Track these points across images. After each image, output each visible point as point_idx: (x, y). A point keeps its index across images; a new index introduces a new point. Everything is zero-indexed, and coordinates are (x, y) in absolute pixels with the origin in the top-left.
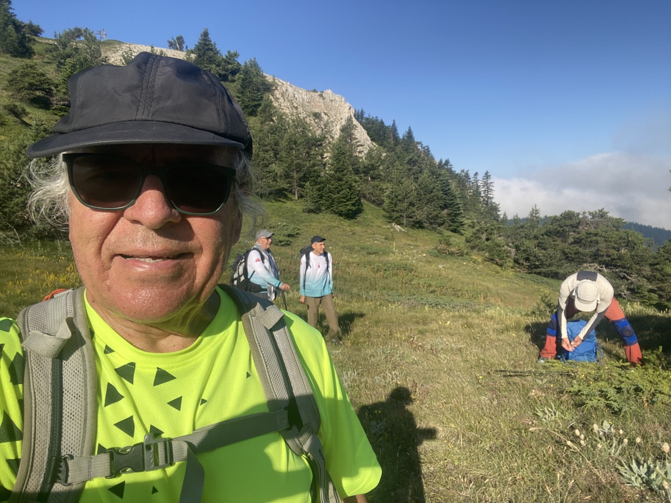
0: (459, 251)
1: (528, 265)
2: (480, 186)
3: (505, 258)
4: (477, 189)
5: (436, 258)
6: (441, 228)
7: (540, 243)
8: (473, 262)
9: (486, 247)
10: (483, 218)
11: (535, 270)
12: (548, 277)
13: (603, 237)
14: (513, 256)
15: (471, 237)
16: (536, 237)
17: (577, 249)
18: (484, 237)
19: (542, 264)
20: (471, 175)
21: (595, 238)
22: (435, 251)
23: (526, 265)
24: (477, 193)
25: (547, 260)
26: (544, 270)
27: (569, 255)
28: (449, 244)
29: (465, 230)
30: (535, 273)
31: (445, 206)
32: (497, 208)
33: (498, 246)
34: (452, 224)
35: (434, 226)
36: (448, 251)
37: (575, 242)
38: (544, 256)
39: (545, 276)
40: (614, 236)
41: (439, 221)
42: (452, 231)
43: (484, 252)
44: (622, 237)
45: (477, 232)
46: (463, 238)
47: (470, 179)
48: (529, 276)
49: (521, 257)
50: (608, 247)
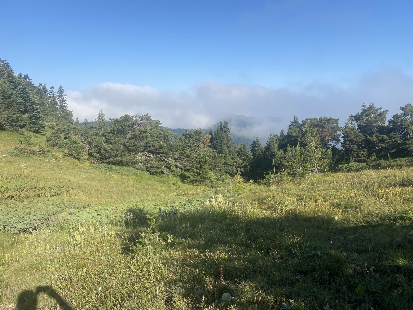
0: (41, 150)
1: (100, 157)
2: (56, 97)
3: (82, 152)
4: (54, 100)
5: (17, 158)
6: (23, 130)
7: (107, 139)
8: (54, 158)
9: (65, 145)
10: (61, 121)
11: (105, 160)
12: (115, 165)
13: (149, 134)
14: (87, 150)
15: (51, 136)
16: (104, 135)
17: (134, 143)
18: (62, 136)
19: (111, 156)
20: (48, 88)
21: (145, 134)
22: (15, 151)
23: (99, 157)
24: (54, 103)
25: (114, 152)
26: (112, 160)
27: (129, 147)
28: (30, 144)
29: (46, 131)
30: (106, 162)
31: (26, 111)
32: (71, 114)
33: (75, 144)
34: (34, 126)
35: (15, 128)
36: (29, 150)
37: (132, 138)
38: (111, 149)
39: (113, 164)
40: (156, 132)
41: (20, 123)
42: (34, 132)
43: (63, 149)
44: (161, 133)
45: (56, 132)
46: (44, 138)
47: (47, 91)
48: (102, 166)
49: (94, 151)
50: (153, 140)
